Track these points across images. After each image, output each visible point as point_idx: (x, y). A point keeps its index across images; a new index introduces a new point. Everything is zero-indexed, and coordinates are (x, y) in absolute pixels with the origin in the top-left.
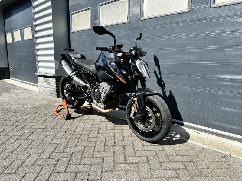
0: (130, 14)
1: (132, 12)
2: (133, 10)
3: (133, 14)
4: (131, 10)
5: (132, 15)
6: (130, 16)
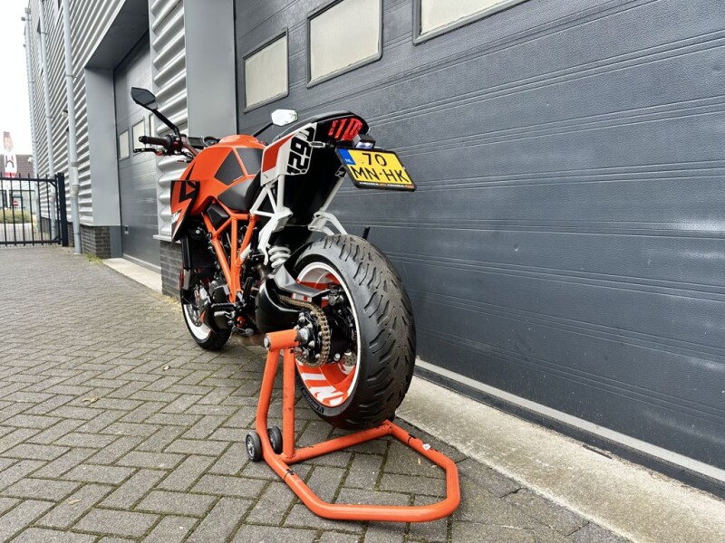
0: (386, 31)
1: (391, 24)
2: (393, 16)
3: (394, 28)
4: (386, 16)
6: (386, 36)
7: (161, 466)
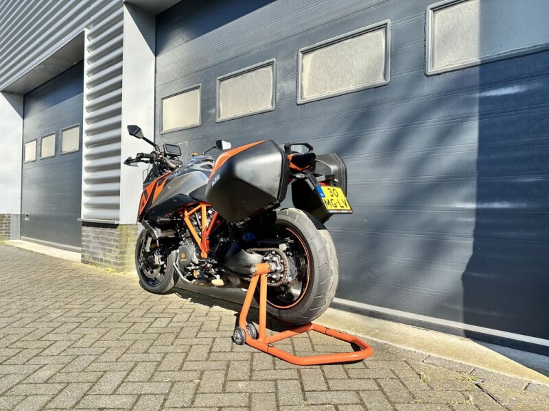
0: (278, 94)
1: (282, 91)
2: (283, 86)
3: (283, 94)
4: (278, 86)
5: (280, 96)
6: (278, 98)
7: (179, 351)
